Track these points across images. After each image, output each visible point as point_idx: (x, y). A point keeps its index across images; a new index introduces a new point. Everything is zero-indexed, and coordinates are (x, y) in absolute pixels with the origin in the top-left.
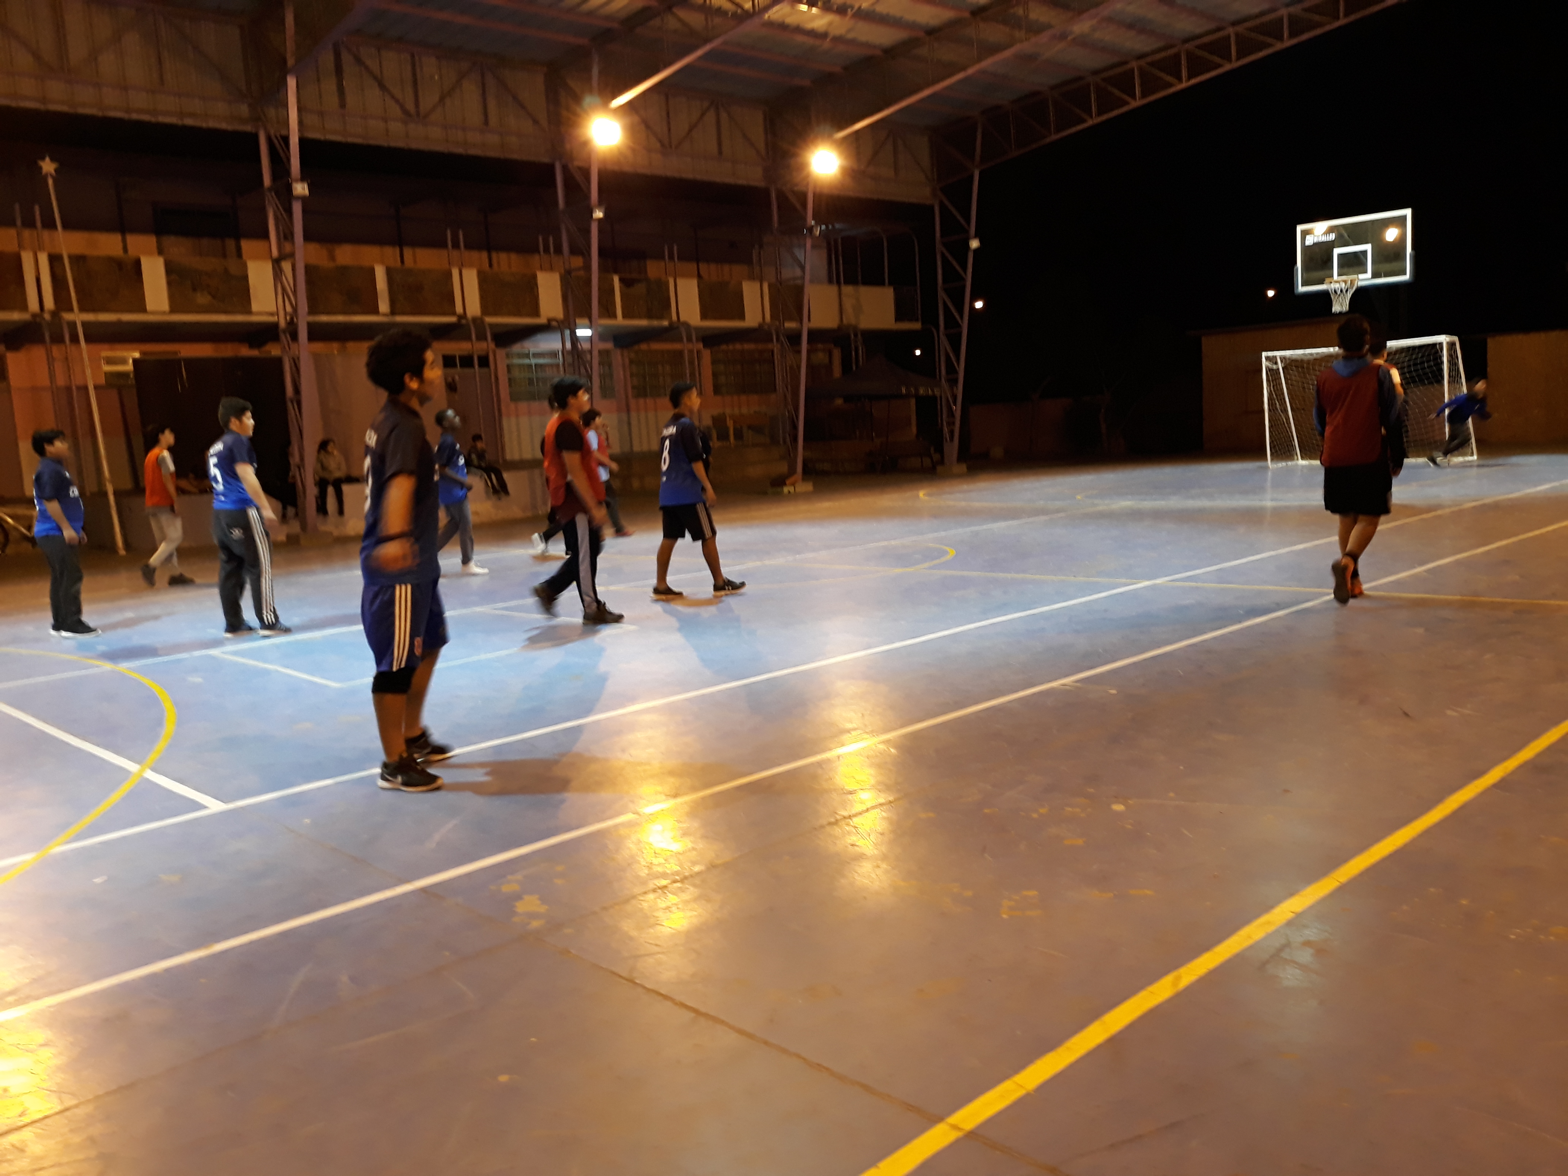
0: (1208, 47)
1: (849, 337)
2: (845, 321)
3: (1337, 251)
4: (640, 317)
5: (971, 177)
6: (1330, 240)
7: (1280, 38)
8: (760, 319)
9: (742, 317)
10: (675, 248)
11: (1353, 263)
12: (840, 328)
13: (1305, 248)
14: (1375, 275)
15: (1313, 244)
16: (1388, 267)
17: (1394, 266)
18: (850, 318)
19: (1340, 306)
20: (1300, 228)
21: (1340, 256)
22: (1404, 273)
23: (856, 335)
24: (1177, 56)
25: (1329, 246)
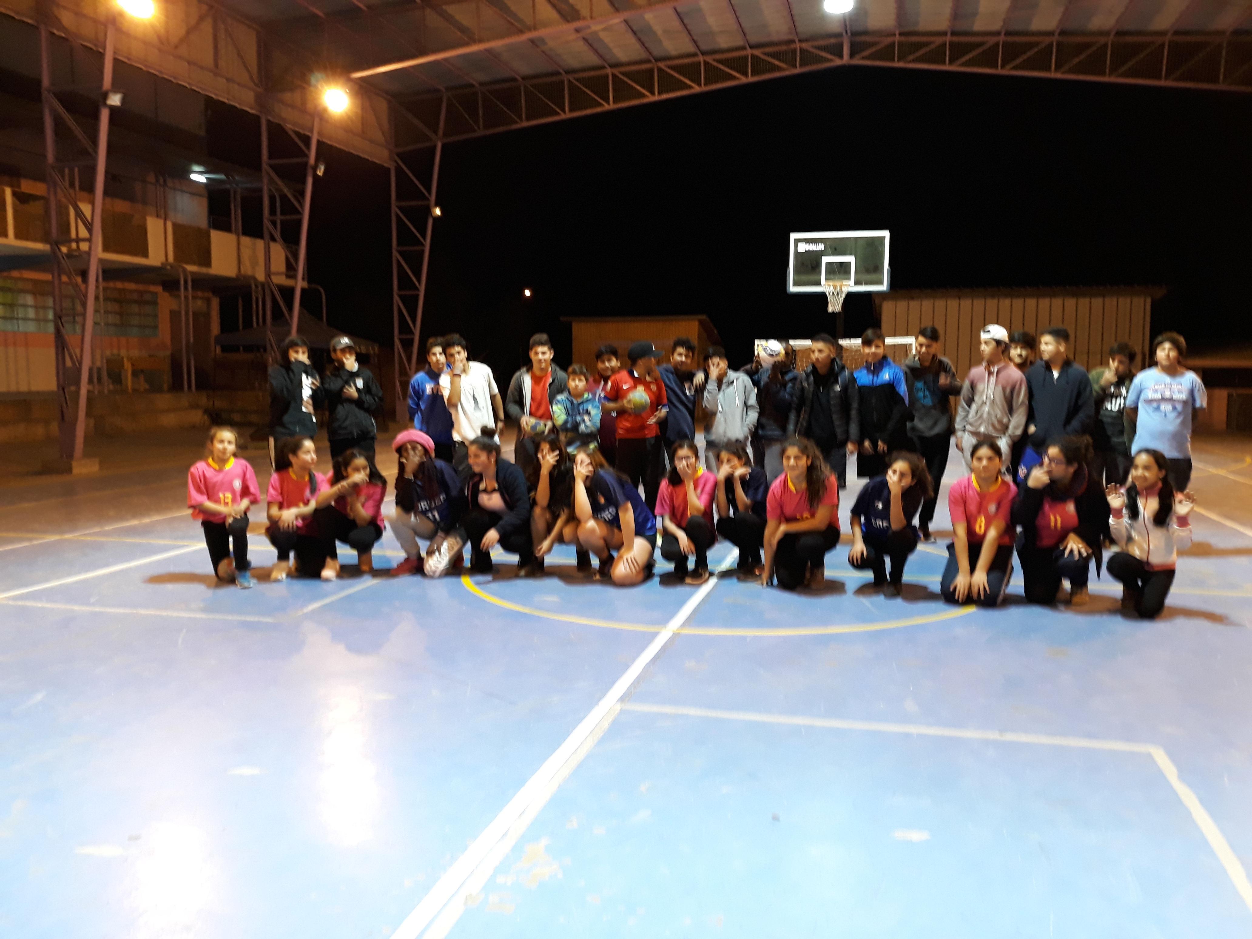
0: (680, 69)
1: (250, 287)
2: (242, 271)
3: (825, 260)
4: (35, 240)
5: (435, 147)
6: (820, 250)
7: (745, 74)
8: (163, 259)
9: (145, 254)
10: (76, 170)
11: (840, 270)
12: (237, 279)
13: (797, 253)
14: (857, 283)
15: (805, 251)
16: (869, 277)
17: (873, 277)
18: (247, 269)
19: (835, 306)
20: (794, 236)
21: (828, 264)
22: (881, 282)
23: (256, 286)
24: (651, 71)
25: (819, 255)
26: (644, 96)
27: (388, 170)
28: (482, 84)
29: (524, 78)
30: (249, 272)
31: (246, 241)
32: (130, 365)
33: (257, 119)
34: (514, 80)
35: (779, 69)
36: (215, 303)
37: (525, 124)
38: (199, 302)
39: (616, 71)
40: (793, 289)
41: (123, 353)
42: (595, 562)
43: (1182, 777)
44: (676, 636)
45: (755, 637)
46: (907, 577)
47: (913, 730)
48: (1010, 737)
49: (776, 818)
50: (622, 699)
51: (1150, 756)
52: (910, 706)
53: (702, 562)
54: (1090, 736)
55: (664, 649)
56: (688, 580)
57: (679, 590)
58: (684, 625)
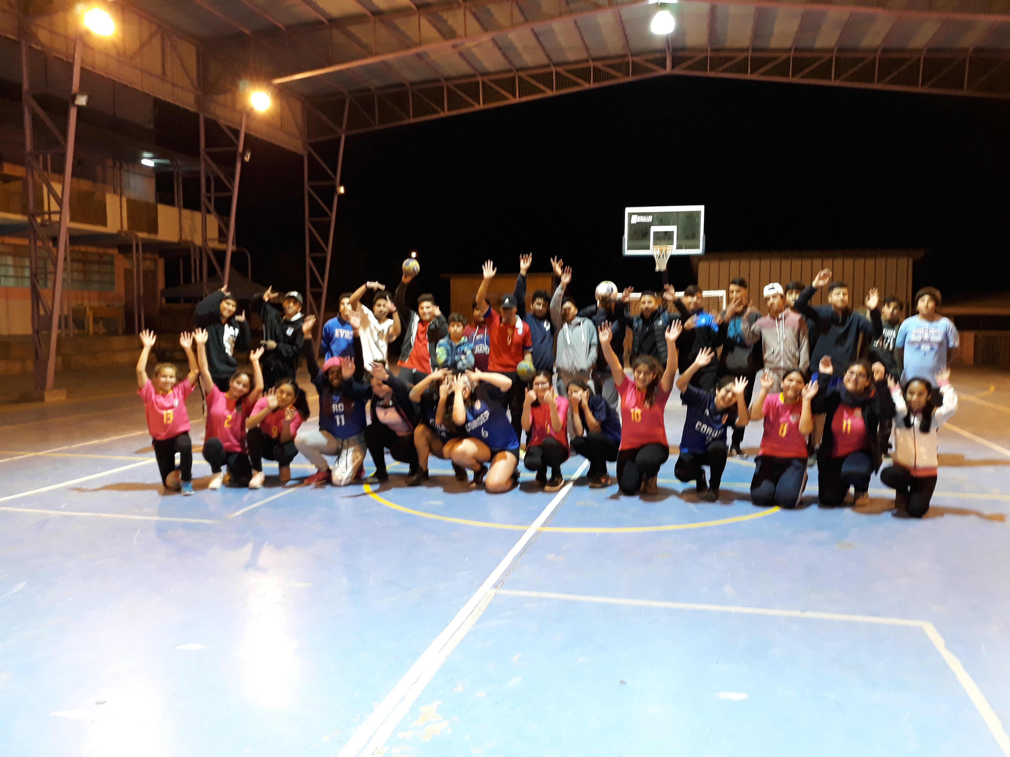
0: (536, 77)
1: (189, 250)
2: (183, 238)
3: (654, 229)
4: (14, 212)
5: (339, 139)
6: (649, 222)
7: (589, 82)
8: (119, 228)
9: (104, 224)
10: (49, 156)
11: (666, 237)
12: (179, 243)
13: (630, 225)
14: (679, 247)
15: (637, 223)
16: (688, 243)
17: (692, 242)
18: (187, 236)
19: (661, 266)
20: (628, 210)
21: (655, 233)
22: (698, 247)
23: (195, 249)
24: (513, 79)
25: (648, 225)
26: (506, 98)
27: (302, 157)
28: (378, 88)
29: (412, 84)
30: (189, 239)
31: (186, 213)
32: (91, 314)
33: (196, 117)
34: (403, 85)
35: (614, 77)
36: (161, 263)
37: (412, 120)
38: (148, 263)
39: (486, 79)
40: (628, 252)
41: (86, 303)
42: (470, 474)
43: (948, 647)
44: (538, 534)
45: (602, 535)
46: (724, 485)
47: (732, 609)
48: (809, 614)
49: (622, 682)
50: (495, 586)
51: (921, 629)
52: (728, 590)
53: (557, 473)
54: (874, 614)
55: (529, 544)
56: (547, 488)
57: (539, 496)
58: (544, 525)
